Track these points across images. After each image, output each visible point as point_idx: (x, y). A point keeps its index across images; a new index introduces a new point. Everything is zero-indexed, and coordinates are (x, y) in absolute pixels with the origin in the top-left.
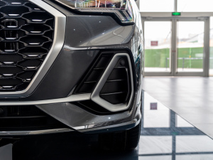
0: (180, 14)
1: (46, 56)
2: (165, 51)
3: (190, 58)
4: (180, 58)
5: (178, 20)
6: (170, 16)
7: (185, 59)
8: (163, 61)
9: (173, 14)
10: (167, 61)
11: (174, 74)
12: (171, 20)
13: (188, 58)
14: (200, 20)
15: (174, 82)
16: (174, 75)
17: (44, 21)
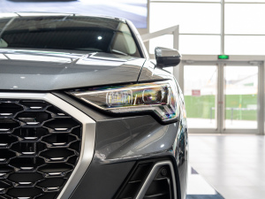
0: (228, 57)
1: (71, 173)
2: (209, 98)
3: (239, 108)
4: (228, 109)
5: (225, 65)
6: (216, 59)
7: (235, 109)
8: (206, 111)
9: (219, 57)
10: (211, 111)
11: (220, 130)
12: (217, 65)
13: (237, 109)
14: (252, 65)
15: (220, 141)
16: (221, 133)
17: (69, 129)
